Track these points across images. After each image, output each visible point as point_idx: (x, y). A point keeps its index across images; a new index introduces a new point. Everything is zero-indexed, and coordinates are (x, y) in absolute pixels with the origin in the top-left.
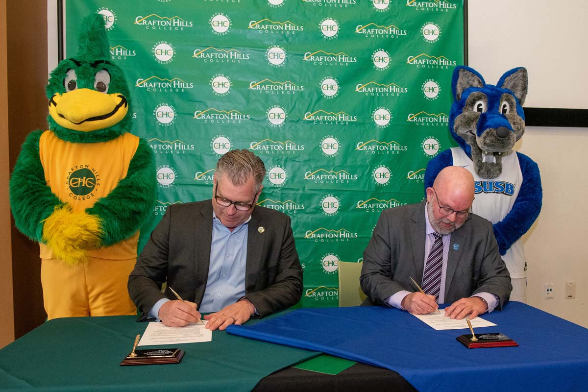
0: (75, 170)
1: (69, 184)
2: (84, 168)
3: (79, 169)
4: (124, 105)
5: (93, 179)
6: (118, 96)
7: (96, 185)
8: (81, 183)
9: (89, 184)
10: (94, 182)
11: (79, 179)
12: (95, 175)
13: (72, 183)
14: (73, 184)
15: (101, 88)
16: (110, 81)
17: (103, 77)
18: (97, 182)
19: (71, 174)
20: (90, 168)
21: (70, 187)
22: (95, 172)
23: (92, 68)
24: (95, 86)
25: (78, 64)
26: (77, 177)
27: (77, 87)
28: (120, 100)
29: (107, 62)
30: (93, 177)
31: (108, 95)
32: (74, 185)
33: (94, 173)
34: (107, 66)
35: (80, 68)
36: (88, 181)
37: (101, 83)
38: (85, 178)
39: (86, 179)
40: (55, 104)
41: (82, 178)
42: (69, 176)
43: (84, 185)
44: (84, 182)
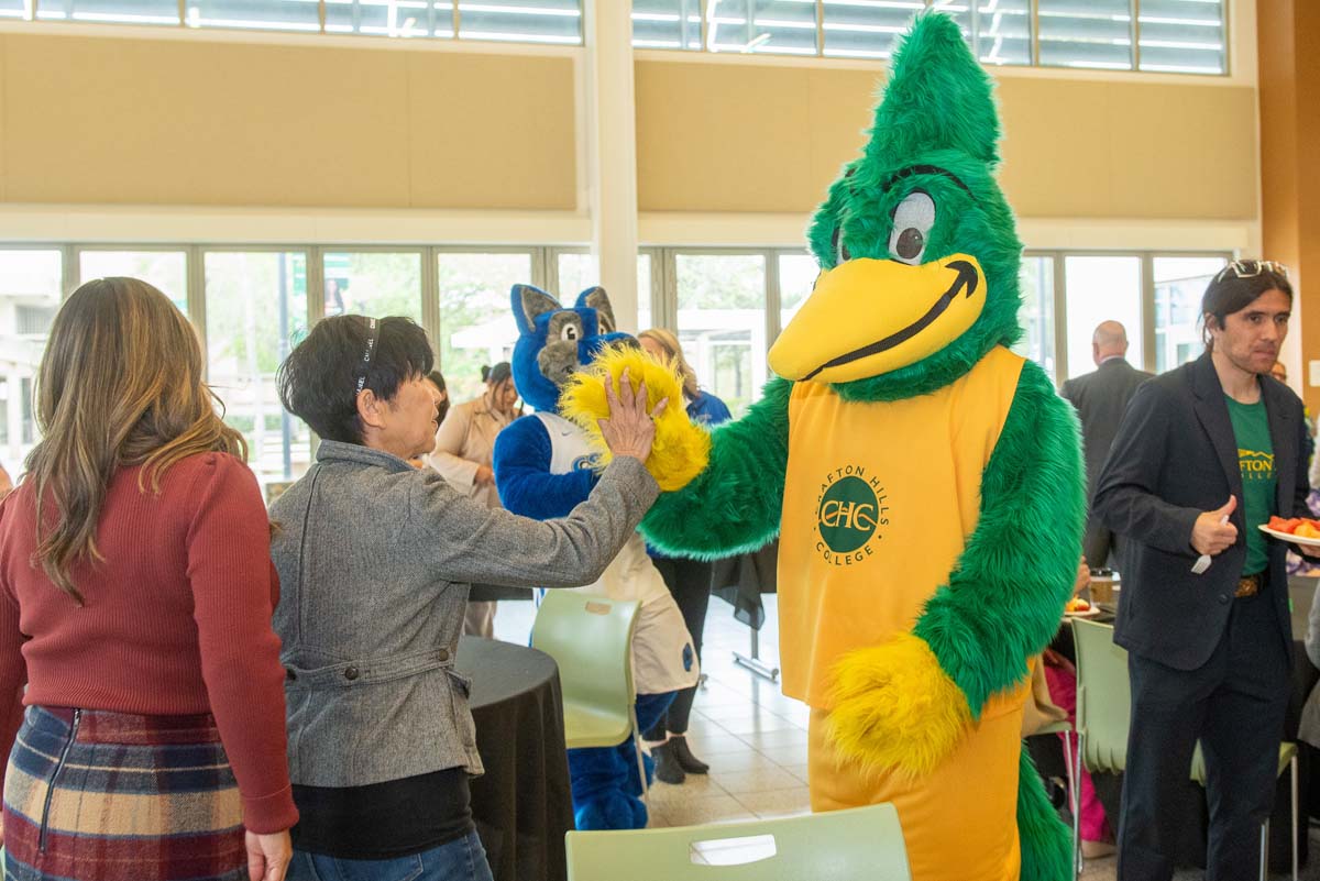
0: (835, 478)
1: (820, 517)
2: (853, 474)
3: (844, 475)
4: (965, 288)
5: (871, 507)
6: (949, 265)
7: (879, 525)
8: (844, 519)
9: (862, 522)
10: (875, 515)
11: (841, 503)
12: (878, 496)
13: (826, 514)
14: (828, 517)
16: (936, 220)
17: (917, 213)
18: (880, 517)
19: (826, 489)
20: (866, 478)
21: (821, 524)
22: (878, 487)
24: (894, 246)
26: (838, 501)
29: (929, 169)
31: (924, 265)
32: (828, 521)
33: (875, 490)
34: (927, 178)
36: (860, 512)
37: (911, 234)
38: (852, 505)
39: (855, 507)
41: (846, 505)
42: (823, 494)
43: (848, 525)
44: (849, 515)
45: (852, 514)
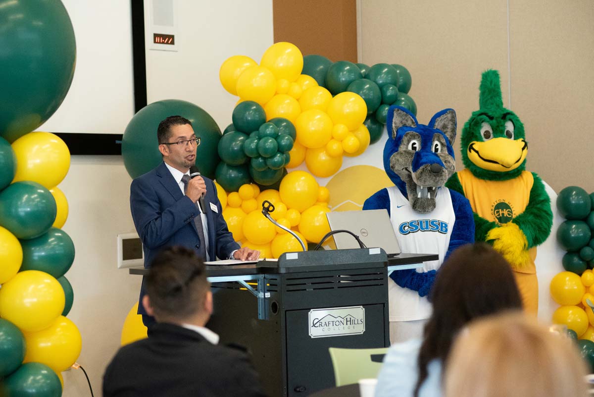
0: (496, 204)
1: (495, 215)
2: (502, 201)
3: (498, 202)
4: (526, 148)
6: (522, 141)
7: (513, 215)
8: (503, 214)
9: (508, 214)
10: (512, 212)
11: (500, 210)
12: (511, 207)
14: (497, 214)
15: (509, 136)
16: (514, 129)
17: (509, 127)
18: (513, 213)
20: (507, 202)
21: (496, 217)
23: (502, 120)
24: (505, 134)
25: (491, 118)
27: (492, 135)
28: (523, 144)
30: (511, 209)
31: (515, 141)
33: (510, 205)
34: (511, 117)
35: (494, 121)
36: (508, 211)
37: (509, 132)
38: (505, 210)
40: (477, 152)
41: (502, 210)
42: (494, 208)
43: (505, 216)
44: (505, 212)
45: (506, 212)
